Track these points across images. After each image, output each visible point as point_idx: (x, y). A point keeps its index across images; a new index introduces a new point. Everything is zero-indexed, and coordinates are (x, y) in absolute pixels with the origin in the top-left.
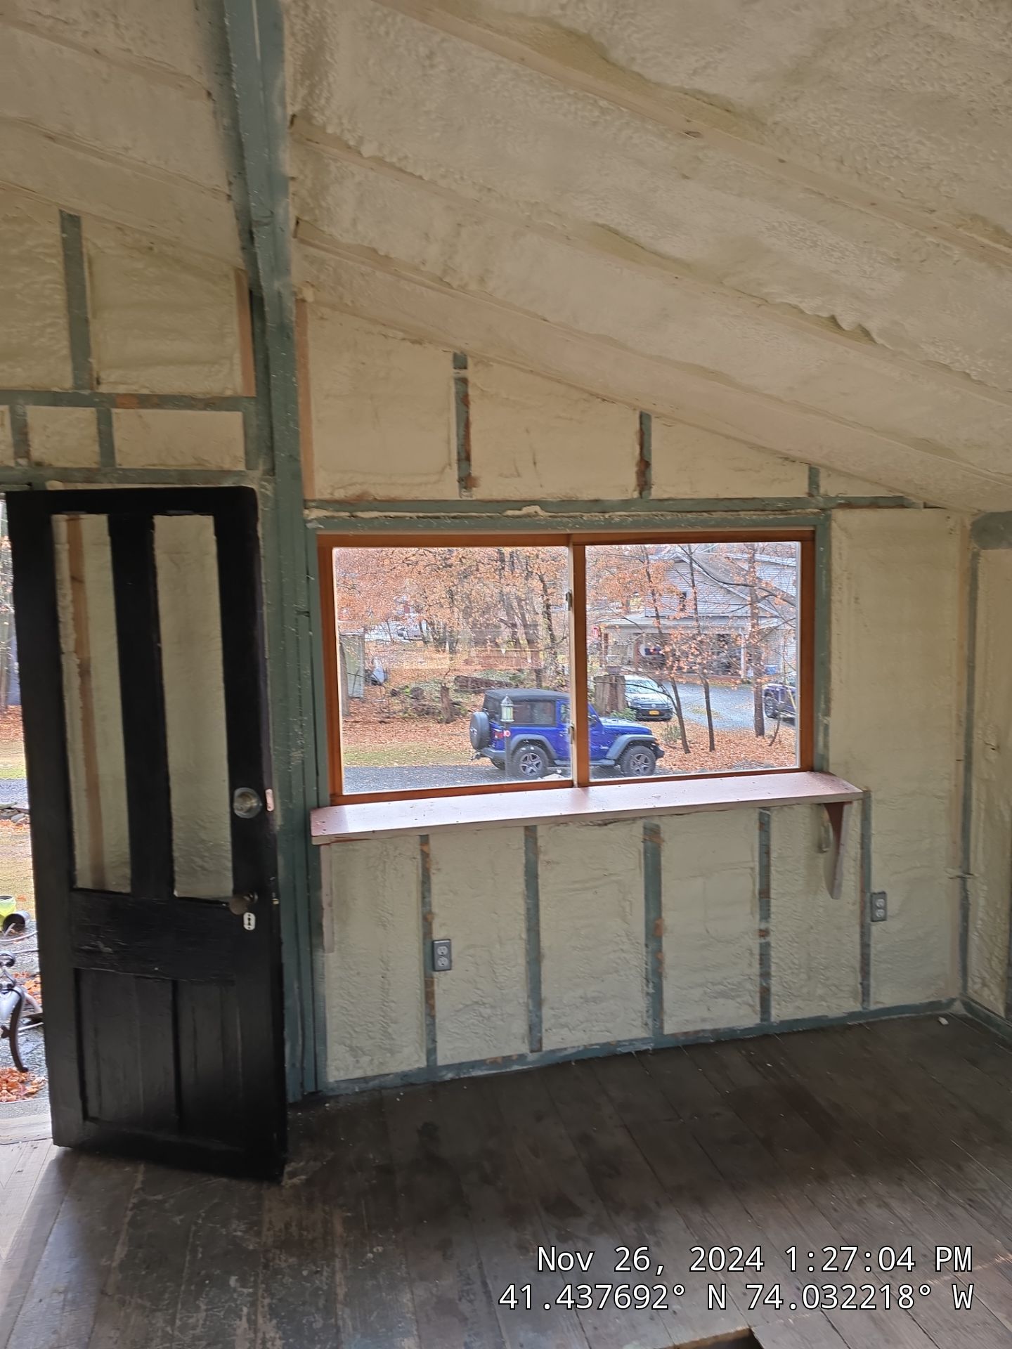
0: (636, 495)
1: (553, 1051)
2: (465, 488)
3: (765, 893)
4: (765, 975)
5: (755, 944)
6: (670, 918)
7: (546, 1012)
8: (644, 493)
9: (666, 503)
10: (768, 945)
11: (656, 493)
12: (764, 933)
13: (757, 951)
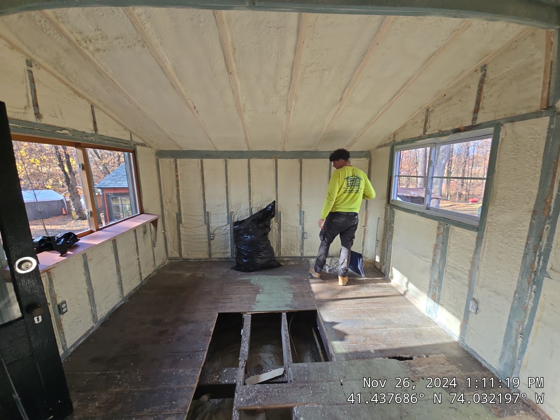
0: (94, 132)
1: (101, 319)
2: (38, 118)
3: (137, 248)
4: (140, 269)
5: (136, 262)
6: (121, 264)
7: (97, 308)
8: (97, 132)
9: (102, 137)
10: (139, 261)
11: (100, 133)
12: (138, 259)
13: (138, 264)
